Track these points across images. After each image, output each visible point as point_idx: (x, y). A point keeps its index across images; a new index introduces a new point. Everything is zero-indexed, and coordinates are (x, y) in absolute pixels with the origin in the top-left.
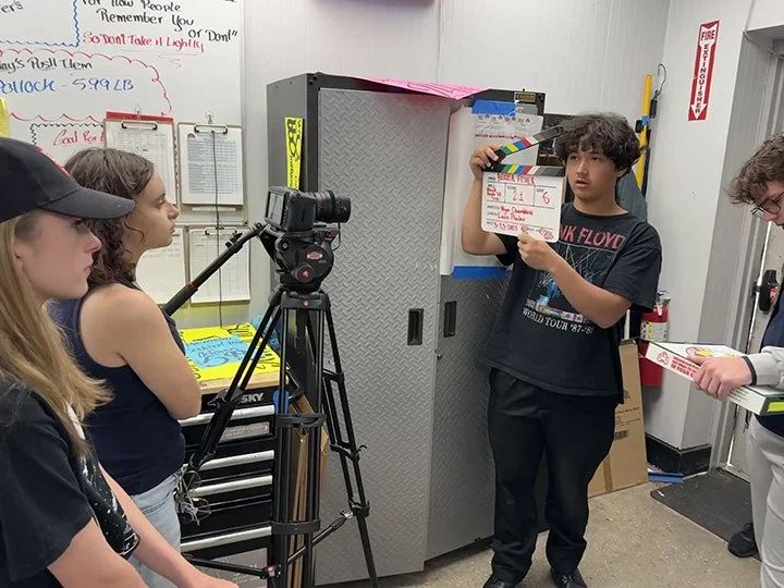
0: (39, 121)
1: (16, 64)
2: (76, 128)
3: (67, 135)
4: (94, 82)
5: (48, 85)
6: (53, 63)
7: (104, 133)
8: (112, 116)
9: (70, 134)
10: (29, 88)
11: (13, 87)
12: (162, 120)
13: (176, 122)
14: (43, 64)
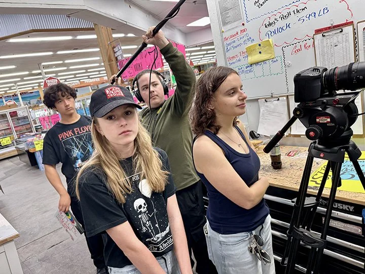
0: (285, 45)
1: (275, 21)
2: (301, 43)
3: (297, 48)
4: (308, 16)
5: (288, 26)
6: (289, 14)
7: (314, 42)
8: (318, 31)
9: (298, 47)
10: (280, 30)
11: (275, 33)
12: (347, 24)
13: (355, 23)
14: (285, 16)
